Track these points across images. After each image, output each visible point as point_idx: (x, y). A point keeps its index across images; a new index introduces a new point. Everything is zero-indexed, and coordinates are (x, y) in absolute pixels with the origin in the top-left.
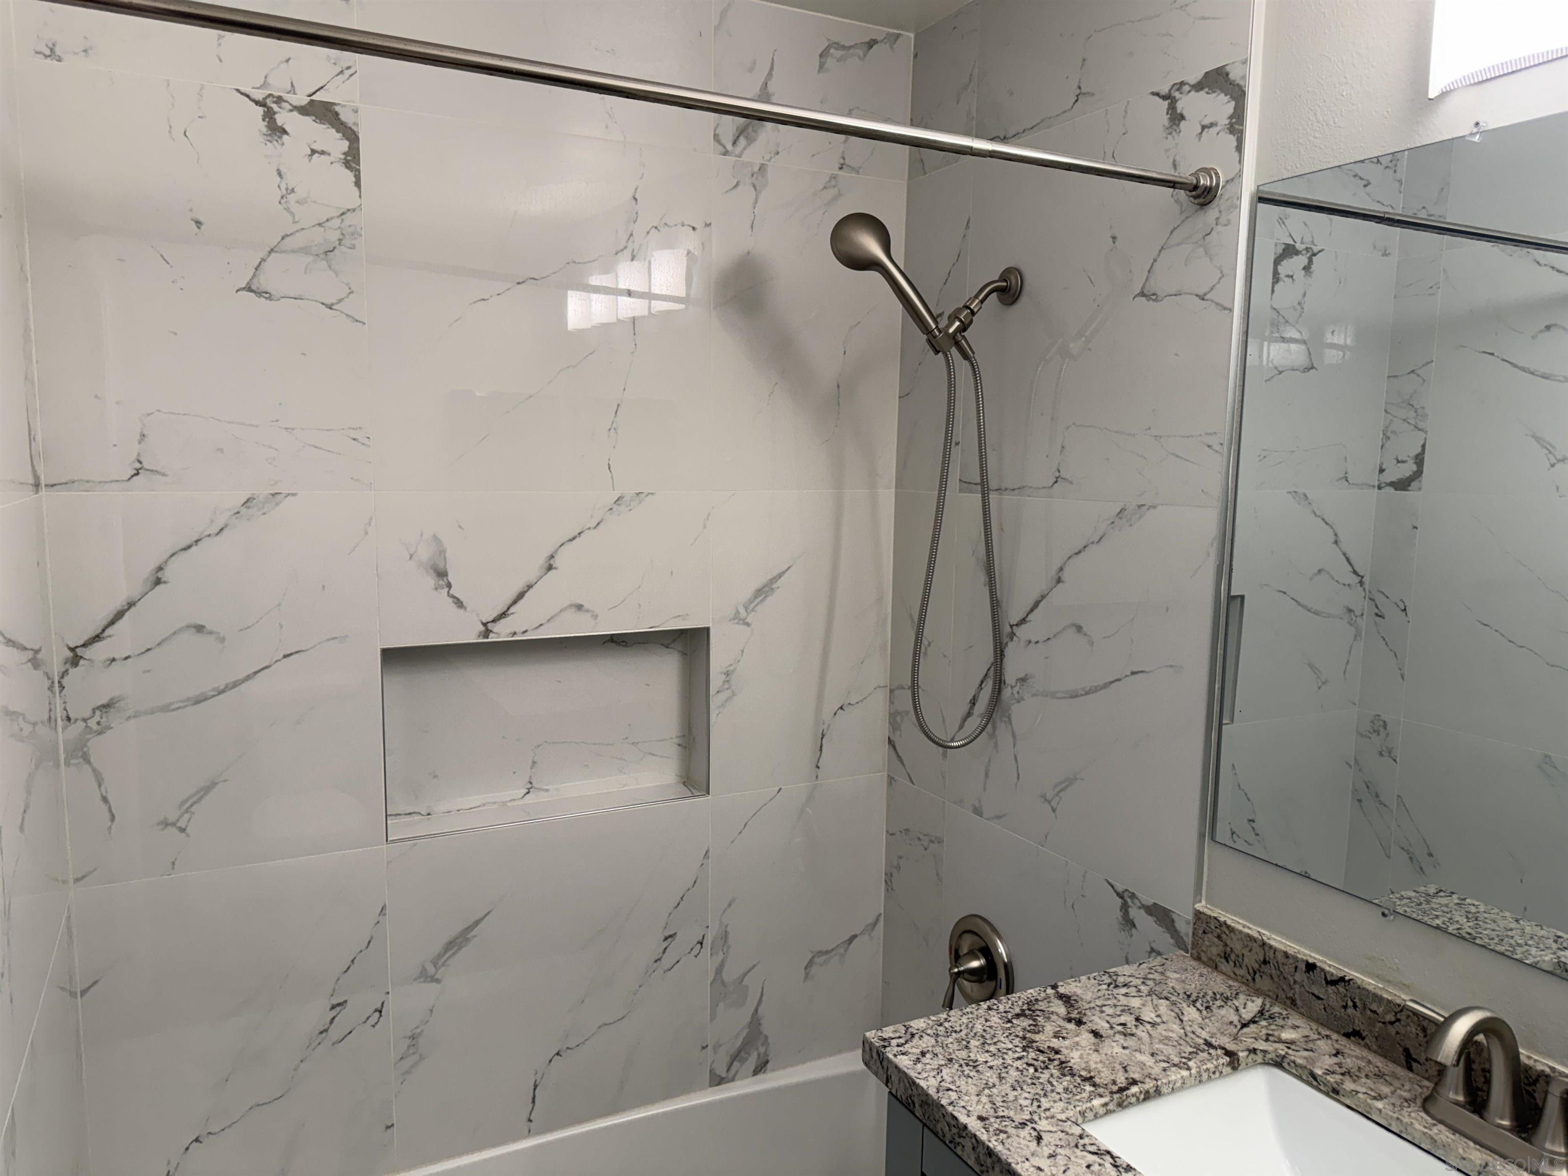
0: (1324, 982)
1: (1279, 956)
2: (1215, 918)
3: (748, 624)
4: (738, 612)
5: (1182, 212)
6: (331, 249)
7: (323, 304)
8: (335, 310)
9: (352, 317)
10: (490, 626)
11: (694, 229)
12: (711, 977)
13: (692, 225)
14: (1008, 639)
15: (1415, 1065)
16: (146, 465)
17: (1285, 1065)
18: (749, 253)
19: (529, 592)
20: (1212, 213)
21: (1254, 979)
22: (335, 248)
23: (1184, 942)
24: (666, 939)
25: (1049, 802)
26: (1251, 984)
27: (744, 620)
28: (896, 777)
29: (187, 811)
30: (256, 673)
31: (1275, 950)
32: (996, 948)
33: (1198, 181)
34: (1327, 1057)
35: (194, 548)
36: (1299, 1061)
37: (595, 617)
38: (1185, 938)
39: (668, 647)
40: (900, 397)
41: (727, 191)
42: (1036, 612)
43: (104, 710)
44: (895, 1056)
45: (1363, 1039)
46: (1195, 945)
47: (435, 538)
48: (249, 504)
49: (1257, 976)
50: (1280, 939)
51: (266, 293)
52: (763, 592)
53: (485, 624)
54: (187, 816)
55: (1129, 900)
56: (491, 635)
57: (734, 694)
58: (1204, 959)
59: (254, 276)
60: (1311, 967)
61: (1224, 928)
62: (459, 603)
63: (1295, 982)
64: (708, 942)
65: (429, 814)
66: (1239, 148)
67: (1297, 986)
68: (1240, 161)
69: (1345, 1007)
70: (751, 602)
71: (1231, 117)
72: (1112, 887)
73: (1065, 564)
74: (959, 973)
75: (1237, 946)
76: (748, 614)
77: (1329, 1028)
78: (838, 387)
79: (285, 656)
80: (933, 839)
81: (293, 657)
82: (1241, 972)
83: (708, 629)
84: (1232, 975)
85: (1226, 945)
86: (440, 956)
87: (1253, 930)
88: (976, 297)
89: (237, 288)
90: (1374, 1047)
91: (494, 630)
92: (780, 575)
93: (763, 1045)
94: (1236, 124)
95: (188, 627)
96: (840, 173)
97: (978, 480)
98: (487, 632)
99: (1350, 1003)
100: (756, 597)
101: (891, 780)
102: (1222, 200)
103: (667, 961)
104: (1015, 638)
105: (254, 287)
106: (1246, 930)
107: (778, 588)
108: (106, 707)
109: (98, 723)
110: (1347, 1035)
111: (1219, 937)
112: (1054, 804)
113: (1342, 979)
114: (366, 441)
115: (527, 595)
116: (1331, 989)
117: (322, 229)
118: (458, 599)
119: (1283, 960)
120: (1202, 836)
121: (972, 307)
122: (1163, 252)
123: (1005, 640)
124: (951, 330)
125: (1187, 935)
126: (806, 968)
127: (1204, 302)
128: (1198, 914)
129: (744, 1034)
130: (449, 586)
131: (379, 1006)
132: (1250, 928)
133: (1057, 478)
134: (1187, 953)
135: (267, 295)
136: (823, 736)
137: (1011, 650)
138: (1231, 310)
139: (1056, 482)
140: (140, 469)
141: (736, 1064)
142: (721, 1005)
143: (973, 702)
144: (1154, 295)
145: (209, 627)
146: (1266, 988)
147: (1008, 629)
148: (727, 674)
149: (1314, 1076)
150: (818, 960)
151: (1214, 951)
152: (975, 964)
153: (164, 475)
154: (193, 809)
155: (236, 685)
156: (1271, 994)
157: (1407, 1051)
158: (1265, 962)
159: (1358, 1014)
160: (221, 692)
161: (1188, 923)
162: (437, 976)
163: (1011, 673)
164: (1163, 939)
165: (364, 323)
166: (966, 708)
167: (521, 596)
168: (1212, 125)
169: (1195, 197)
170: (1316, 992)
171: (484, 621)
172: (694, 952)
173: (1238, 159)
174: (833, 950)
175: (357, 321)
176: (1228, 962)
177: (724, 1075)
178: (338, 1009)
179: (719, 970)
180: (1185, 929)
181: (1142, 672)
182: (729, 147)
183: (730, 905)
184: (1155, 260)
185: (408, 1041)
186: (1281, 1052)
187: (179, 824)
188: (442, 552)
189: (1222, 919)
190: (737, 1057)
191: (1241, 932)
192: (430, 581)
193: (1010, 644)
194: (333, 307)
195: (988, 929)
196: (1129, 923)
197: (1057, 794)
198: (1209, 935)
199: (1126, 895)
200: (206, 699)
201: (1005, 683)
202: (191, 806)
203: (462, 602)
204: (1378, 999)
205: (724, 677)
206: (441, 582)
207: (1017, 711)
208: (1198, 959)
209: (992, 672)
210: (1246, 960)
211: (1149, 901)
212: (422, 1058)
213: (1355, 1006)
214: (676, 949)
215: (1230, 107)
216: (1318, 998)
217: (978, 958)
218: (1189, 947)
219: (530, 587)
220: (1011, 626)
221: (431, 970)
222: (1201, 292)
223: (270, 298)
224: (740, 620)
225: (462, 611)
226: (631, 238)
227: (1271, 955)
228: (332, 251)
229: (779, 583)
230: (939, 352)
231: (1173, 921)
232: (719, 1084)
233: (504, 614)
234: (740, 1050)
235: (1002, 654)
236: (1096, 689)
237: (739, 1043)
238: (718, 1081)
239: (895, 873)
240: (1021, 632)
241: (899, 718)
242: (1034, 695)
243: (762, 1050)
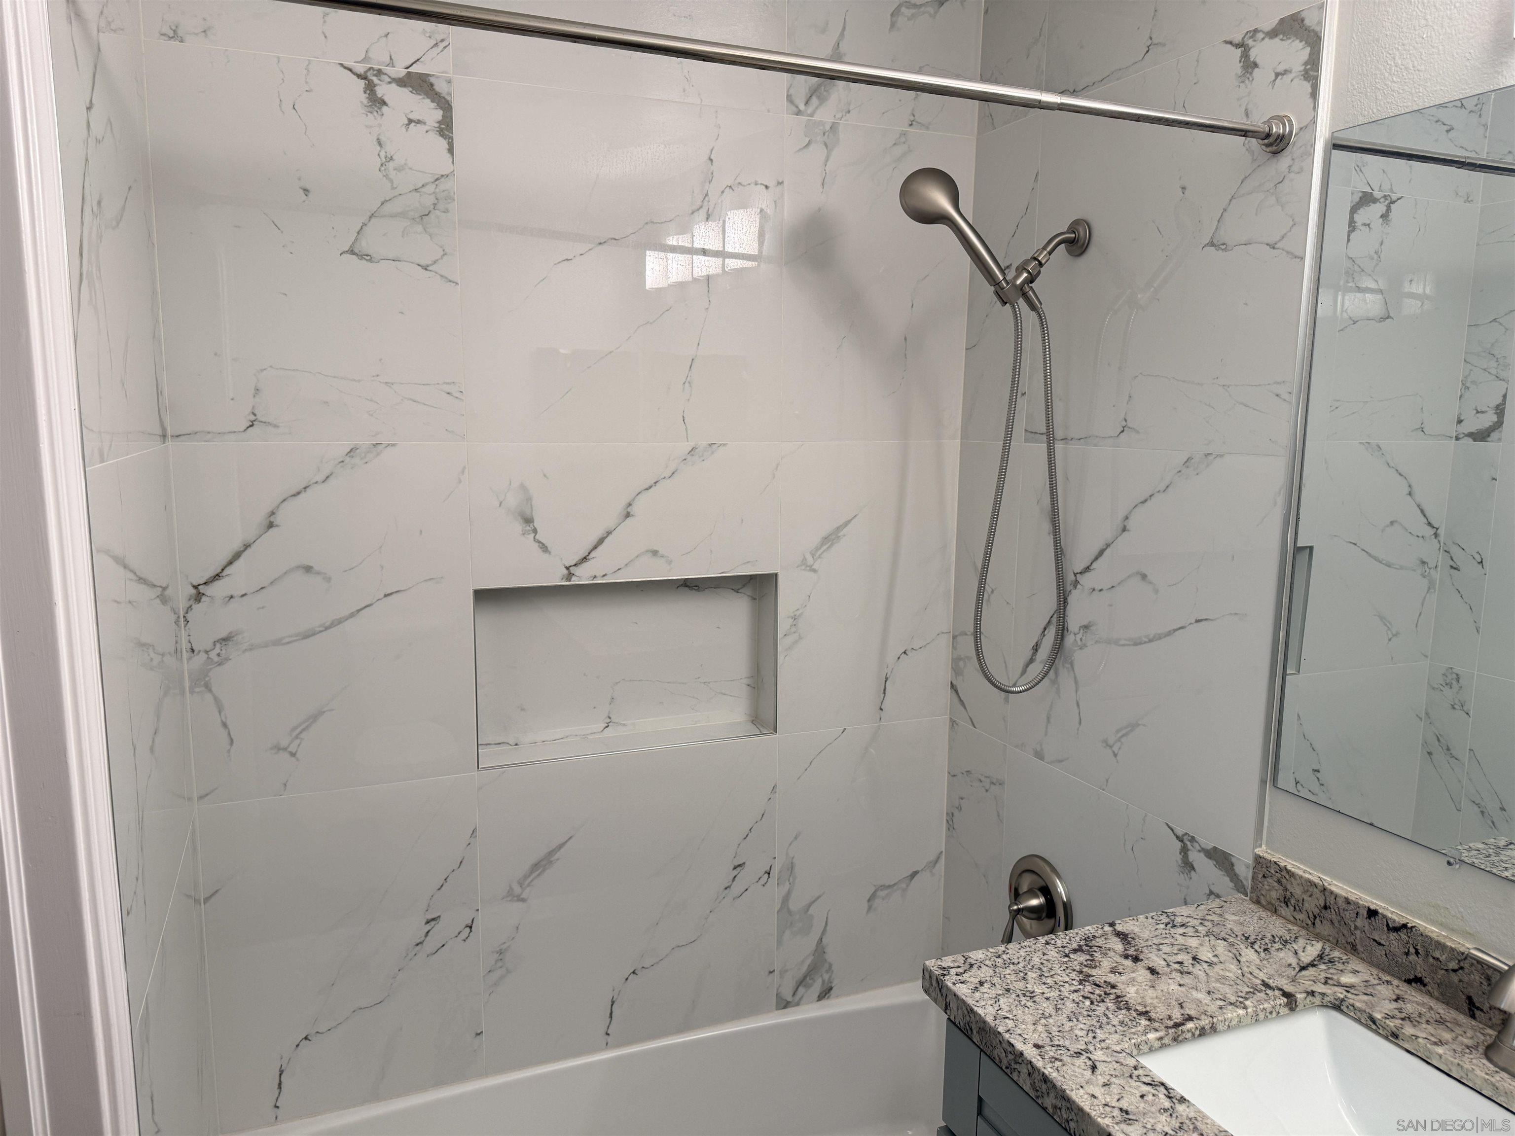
0: (1386, 929)
1: (1340, 902)
2: (1276, 863)
3: (815, 571)
4: (805, 559)
5: (1254, 160)
6: (427, 213)
7: (419, 265)
8: (430, 271)
9: (446, 278)
10: (572, 570)
11: (767, 187)
12: (777, 906)
13: (765, 183)
14: (1072, 587)
15: (1478, 1013)
16: (259, 417)
17: (1344, 1008)
18: (819, 210)
19: (608, 538)
20: (1284, 161)
21: (1314, 924)
22: (429, 212)
23: (1243, 886)
24: (735, 868)
25: (1111, 747)
26: (1311, 929)
27: (811, 566)
28: (958, 721)
29: (297, 737)
30: (359, 611)
31: (1337, 896)
32: (1056, 887)
33: (1271, 128)
34: (1387, 1002)
35: (303, 495)
36: (1358, 1004)
37: (670, 562)
38: (1245, 883)
39: (738, 592)
40: (966, 349)
41: (800, 150)
42: (1100, 560)
43: (224, 643)
44: (954, 984)
45: (1425, 986)
46: (1254, 889)
47: (523, 487)
48: (352, 454)
49: (1318, 921)
50: (1341, 885)
51: (368, 255)
52: (830, 539)
53: (568, 568)
54: (297, 742)
55: (1188, 843)
56: (574, 578)
57: (800, 638)
58: (1263, 902)
59: (356, 240)
60: (1372, 913)
61: (1284, 873)
62: (544, 548)
63: (1356, 928)
64: (775, 873)
65: (516, 745)
66: (1314, 94)
67: (1358, 932)
68: (1315, 108)
69: (1407, 954)
70: (817, 549)
71: (1305, 64)
72: (1172, 830)
73: (1131, 512)
74: (1019, 911)
75: (1297, 891)
76: (815, 561)
77: (1389, 973)
78: (906, 339)
79: (386, 596)
80: (994, 781)
81: (393, 596)
82: (1301, 916)
83: (776, 575)
84: (1292, 919)
85: (1286, 890)
86: (526, 877)
87: (1314, 876)
88: (1044, 248)
89: (340, 252)
91: (576, 574)
92: (847, 524)
93: (827, 972)
94: (1312, 70)
95: (298, 567)
96: (910, 129)
97: (1044, 431)
98: (570, 576)
99: (1412, 950)
100: (822, 544)
101: (953, 722)
102: (1295, 148)
103: (737, 888)
104: (1079, 586)
105: (356, 251)
106: (1307, 876)
107: (844, 536)
108: (225, 640)
109: (219, 655)
110: (1409, 982)
111: (1279, 882)
112: (1115, 749)
113: (1404, 926)
114: (458, 395)
115: (606, 541)
116: (1393, 936)
117: (418, 194)
118: (543, 544)
119: (1345, 906)
120: (1263, 782)
121: (1040, 259)
122: (1234, 201)
123: (1069, 587)
124: (1019, 282)
125: (1247, 879)
126: (869, 901)
127: (1275, 251)
128: (1258, 859)
129: (809, 961)
130: (535, 531)
131: (469, 922)
132: (1310, 874)
133: (1123, 427)
134: (1246, 896)
135: (369, 258)
136: (887, 679)
137: (1075, 598)
138: (1302, 258)
139: (1123, 431)
140: (254, 421)
141: (801, 990)
142: (788, 933)
143: (1036, 649)
144: (1223, 244)
145: (316, 568)
146: (1326, 933)
147: (1072, 577)
148: (795, 618)
149: (1373, 1021)
150: (881, 894)
151: (1274, 895)
152: (1034, 902)
153: (276, 426)
154: (302, 736)
155: (340, 621)
156: (1331, 939)
157: (1470, 1000)
158: (1326, 907)
159: (1420, 961)
160: (326, 629)
161: (1248, 867)
162: (524, 896)
163: (1074, 621)
164: (1222, 882)
165: (457, 284)
166: (1028, 653)
167: (601, 541)
168: (1285, 72)
169: (1267, 145)
170: (1377, 939)
171: (567, 565)
172: (763, 881)
173: (1312, 105)
174: (895, 884)
175: (450, 281)
176: (1287, 906)
177: (789, 999)
178: (433, 923)
179: (786, 900)
180: (1244, 872)
181: (1206, 620)
182: (802, 107)
183: (796, 838)
184: (1225, 210)
185: (496, 956)
186: (1339, 995)
187: (289, 750)
188: (529, 499)
189: (1282, 864)
190: (802, 983)
191: (1301, 877)
192: (518, 527)
193: (1073, 593)
194: (428, 268)
195: (1048, 869)
196: (1188, 866)
197: (1119, 740)
198: (1269, 880)
199: (1185, 838)
200: (314, 634)
201: (1068, 631)
202: (301, 732)
203: (546, 547)
204: (1442, 947)
205: (791, 621)
206: (528, 528)
207: (1079, 657)
208: (1258, 902)
209: (1054, 619)
210: (1306, 904)
211: (1209, 845)
212: (508, 971)
213: (1417, 953)
214: (744, 878)
215: (1305, 53)
216: (1380, 944)
217: (1037, 897)
218: (1249, 891)
219: (609, 533)
220: (1075, 574)
221: (517, 890)
222: (1271, 240)
223: (370, 261)
224: (807, 566)
225: (546, 555)
226: (707, 199)
227: (1332, 900)
228: (427, 215)
229: (845, 530)
230: (1006, 303)
231: (1233, 865)
232: (785, 1007)
233: (585, 558)
234: (805, 978)
235: (1065, 601)
236: (1159, 637)
237: (805, 968)
238: (784, 1004)
239: (956, 813)
240: (1085, 580)
241: (961, 664)
242: (1097, 642)
243: (826, 977)
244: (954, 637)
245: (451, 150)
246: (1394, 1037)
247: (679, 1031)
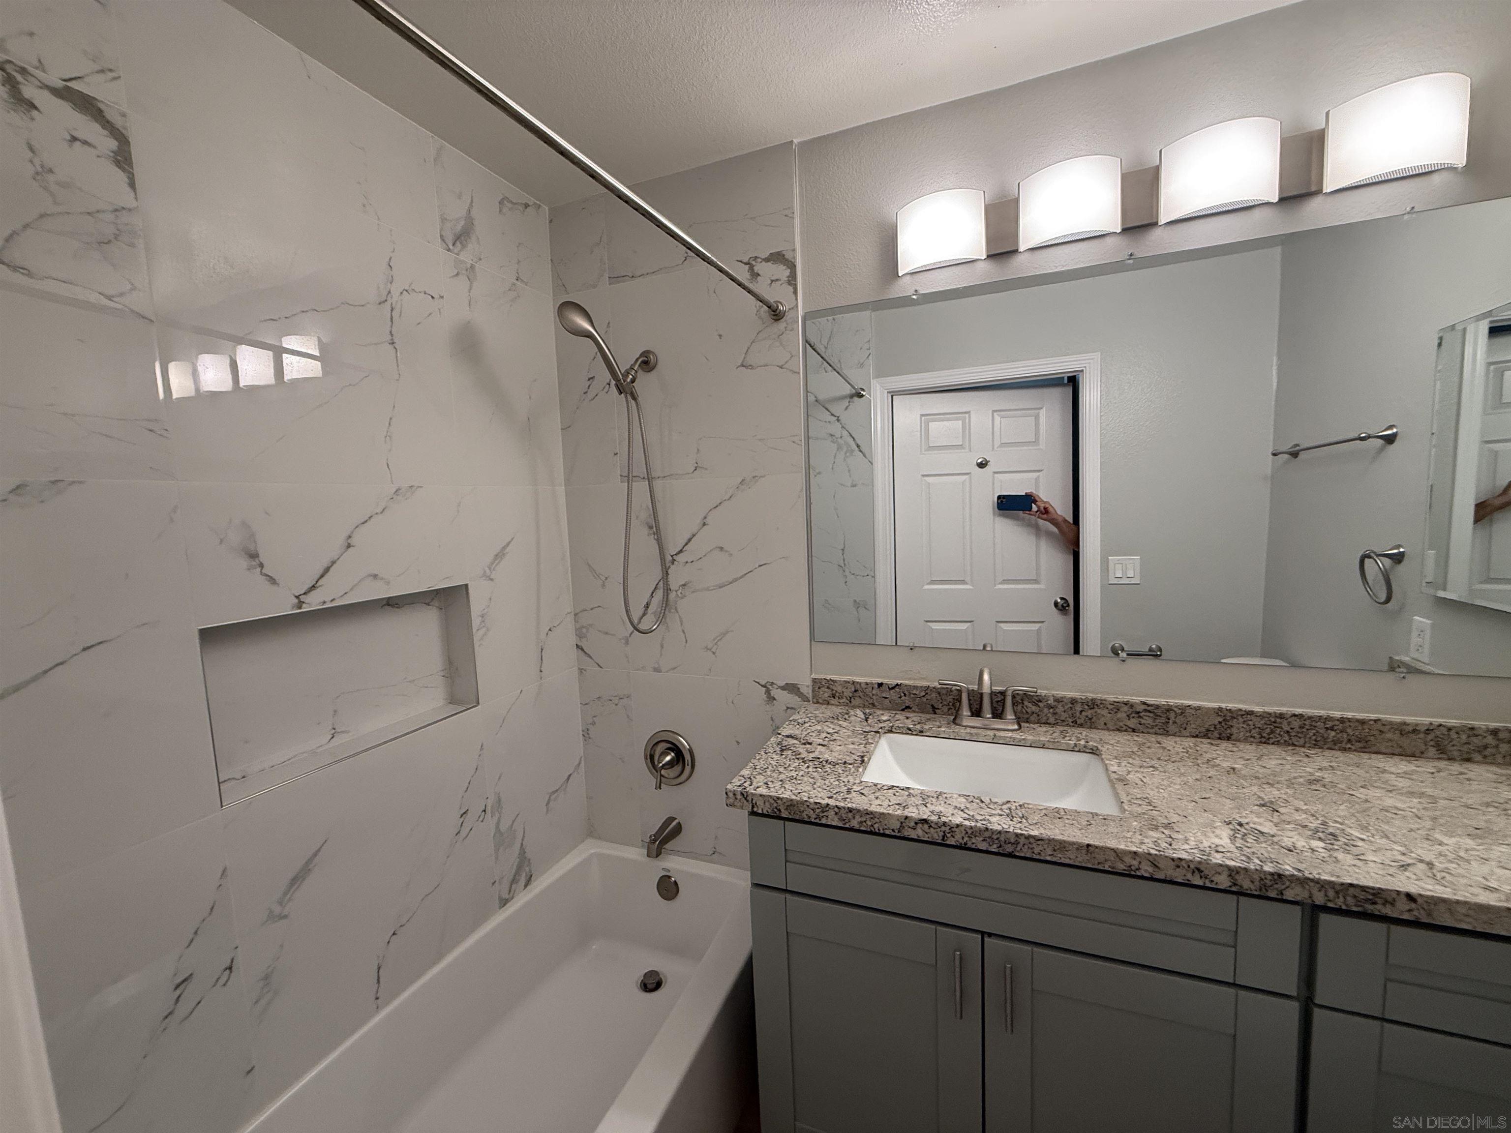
0: (888, 690)
1: (863, 686)
2: (824, 679)
3: (492, 580)
4: (485, 572)
5: (764, 323)
6: (106, 241)
7: (100, 293)
8: (116, 302)
9: (138, 313)
10: (302, 598)
11: (433, 297)
12: (492, 833)
13: (431, 295)
14: (671, 563)
15: (937, 711)
17: (894, 730)
18: (469, 322)
19: (333, 567)
20: (782, 325)
21: (851, 702)
22: (109, 241)
23: (807, 697)
24: (461, 816)
25: (710, 650)
26: (849, 704)
27: (489, 577)
28: (584, 668)
30: (47, 671)
31: (860, 684)
33: (777, 307)
34: (906, 721)
37: (388, 583)
38: (807, 695)
39: (428, 606)
40: (562, 429)
41: (452, 277)
42: (689, 545)
45: (911, 708)
46: (814, 697)
47: (245, 525)
48: (20, 491)
49: (852, 699)
50: (862, 677)
51: (22, 268)
52: (500, 556)
53: (297, 597)
55: (770, 687)
56: (304, 605)
57: (488, 630)
58: (821, 701)
59: (4, 247)
60: (880, 685)
61: (831, 682)
62: (272, 581)
63: (873, 695)
64: (489, 809)
65: (244, 777)
66: (795, 292)
67: (874, 697)
68: (797, 299)
69: (900, 697)
70: (492, 564)
71: (788, 277)
72: (758, 683)
73: (707, 514)
75: (839, 689)
76: (491, 572)
78: (529, 419)
79: (85, 649)
80: (621, 697)
81: (96, 648)
82: (844, 700)
83: (466, 585)
84: (838, 704)
85: (833, 690)
86: (285, 893)
87: (846, 678)
90: (917, 710)
91: (306, 602)
92: (509, 543)
93: (527, 866)
94: (792, 280)
96: (517, 282)
98: (300, 604)
99: (902, 695)
100: (495, 560)
101: (581, 670)
102: (789, 318)
103: (465, 831)
104: (675, 562)
107: (507, 553)
110: (903, 710)
111: (828, 688)
112: (713, 650)
113: (897, 685)
114: (163, 432)
115: (331, 569)
116: (892, 692)
117: (92, 219)
118: (271, 577)
119: (866, 686)
120: (811, 640)
121: (635, 368)
122: (754, 343)
123: (667, 565)
124: (628, 380)
125: (808, 693)
126: (547, 805)
127: (783, 369)
128: (814, 681)
129: (516, 863)
130: (261, 566)
131: (228, 964)
132: (843, 678)
133: (696, 467)
134: (810, 702)
135: (25, 272)
136: (542, 649)
137: (674, 570)
138: (799, 373)
139: (695, 470)
141: (513, 886)
142: (501, 850)
143: (647, 606)
144: (750, 366)
146: (858, 704)
147: (671, 558)
148: (482, 616)
149: (910, 731)
150: (553, 797)
151: (826, 695)
152: (668, 758)
155: (20, 687)
156: (861, 705)
157: (933, 706)
158: (856, 691)
159: (907, 698)
160: (2, 697)
161: (808, 686)
162: (285, 912)
163: (674, 583)
164: (794, 700)
165: (152, 321)
166: (642, 610)
167: (327, 570)
168: (777, 280)
169: (774, 315)
170: (884, 696)
171: (297, 594)
172: (481, 819)
173: (795, 298)
174: (560, 788)
175: (143, 318)
176: (835, 698)
177: (507, 897)
178: (184, 985)
179: (497, 826)
180: (807, 691)
181: (765, 564)
182: (451, 247)
183: (500, 777)
184: (749, 347)
185: (261, 983)
186: (887, 726)
188: (252, 536)
189: (828, 678)
190: (514, 881)
191: (840, 681)
192: (243, 562)
193: (672, 567)
194: (114, 299)
195: (674, 735)
196: (771, 699)
197: (716, 644)
198: (823, 689)
199: (768, 684)
201: (671, 589)
203: (274, 579)
204: (915, 687)
205: (480, 618)
206: (254, 563)
207: (682, 605)
208: (818, 702)
209: (661, 583)
210: (845, 694)
211: (782, 684)
212: (277, 993)
213: (905, 695)
214: (470, 819)
215: (788, 272)
216: (886, 698)
217: (668, 754)
218: (811, 699)
219: (333, 563)
220: (672, 556)
221: (277, 909)
222: (780, 365)
223: (28, 275)
224: (486, 577)
225: (275, 587)
227: (858, 686)
228: (106, 243)
229: (508, 549)
230: (621, 393)
231: (799, 689)
232: (505, 905)
233: (313, 586)
234: (515, 876)
235: (667, 574)
236: (735, 580)
237: (514, 871)
238: (504, 902)
239: (590, 727)
240: (680, 558)
241: (584, 630)
242: (693, 592)
243: (527, 869)
244: (576, 615)
245: (132, 185)
246: (921, 733)
247: (434, 963)
